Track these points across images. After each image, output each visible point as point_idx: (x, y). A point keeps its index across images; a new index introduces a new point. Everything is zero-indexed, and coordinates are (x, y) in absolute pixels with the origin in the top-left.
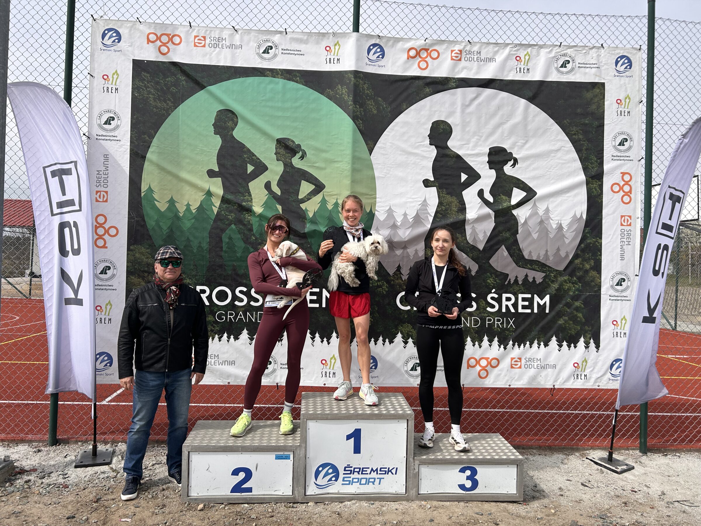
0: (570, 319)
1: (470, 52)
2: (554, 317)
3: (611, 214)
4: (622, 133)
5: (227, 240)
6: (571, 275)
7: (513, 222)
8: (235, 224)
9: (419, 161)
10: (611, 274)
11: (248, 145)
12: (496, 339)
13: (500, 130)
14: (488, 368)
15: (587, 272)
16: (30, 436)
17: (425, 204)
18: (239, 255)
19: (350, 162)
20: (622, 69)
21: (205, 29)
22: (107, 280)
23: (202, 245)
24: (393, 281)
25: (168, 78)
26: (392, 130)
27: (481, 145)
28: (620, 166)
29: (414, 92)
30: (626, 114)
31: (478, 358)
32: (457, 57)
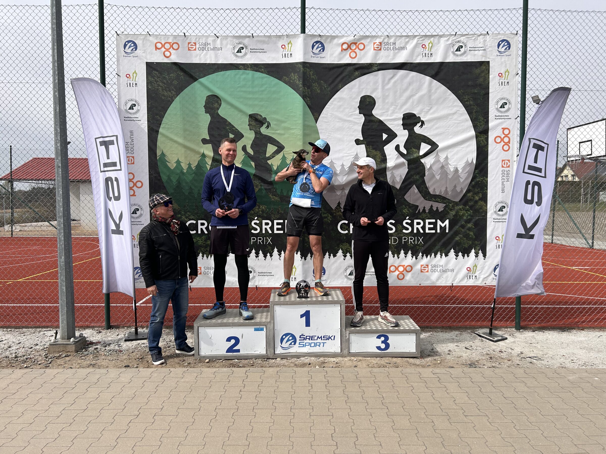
0: (464, 236)
1: (387, 44)
2: (452, 235)
3: (494, 159)
4: (503, 99)
6: (465, 204)
7: (421, 168)
9: (351, 126)
10: (494, 203)
11: (229, 120)
12: (410, 252)
13: (411, 101)
14: (405, 272)
15: (476, 202)
16: (93, 324)
17: (356, 157)
19: (302, 129)
20: (503, 50)
21: (195, 37)
22: (137, 218)
24: (335, 213)
25: (171, 74)
26: (332, 104)
27: (397, 112)
28: (501, 123)
29: (346, 76)
30: (506, 84)
31: (397, 266)
32: (378, 48)
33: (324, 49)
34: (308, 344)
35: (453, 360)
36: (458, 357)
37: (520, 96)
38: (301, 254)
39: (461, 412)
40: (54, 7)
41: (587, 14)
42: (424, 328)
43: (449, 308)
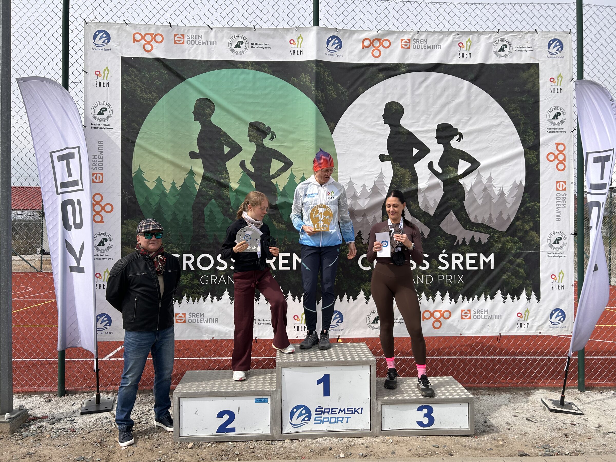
0: (513, 274)
1: (418, 41)
2: (498, 273)
3: (547, 181)
4: (556, 108)
5: (208, 213)
6: (513, 235)
7: (460, 190)
8: (215, 199)
9: (375, 138)
10: (548, 234)
11: (224, 129)
12: (448, 294)
13: (446, 109)
14: (442, 319)
15: (527, 232)
16: (41, 389)
17: (381, 176)
18: (219, 226)
19: (314, 140)
20: (554, 51)
21: (183, 28)
22: (104, 251)
23: (187, 218)
25: (152, 72)
26: (351, 111)
27: (429, 123)
28: (555, 137)
29: (369, 78)
30: (559, 91)
31: (432, 311)
32: (406, 45)
33: (341, 46)
34: (327, 420)
35: (518, 439)
36: (522, 434)
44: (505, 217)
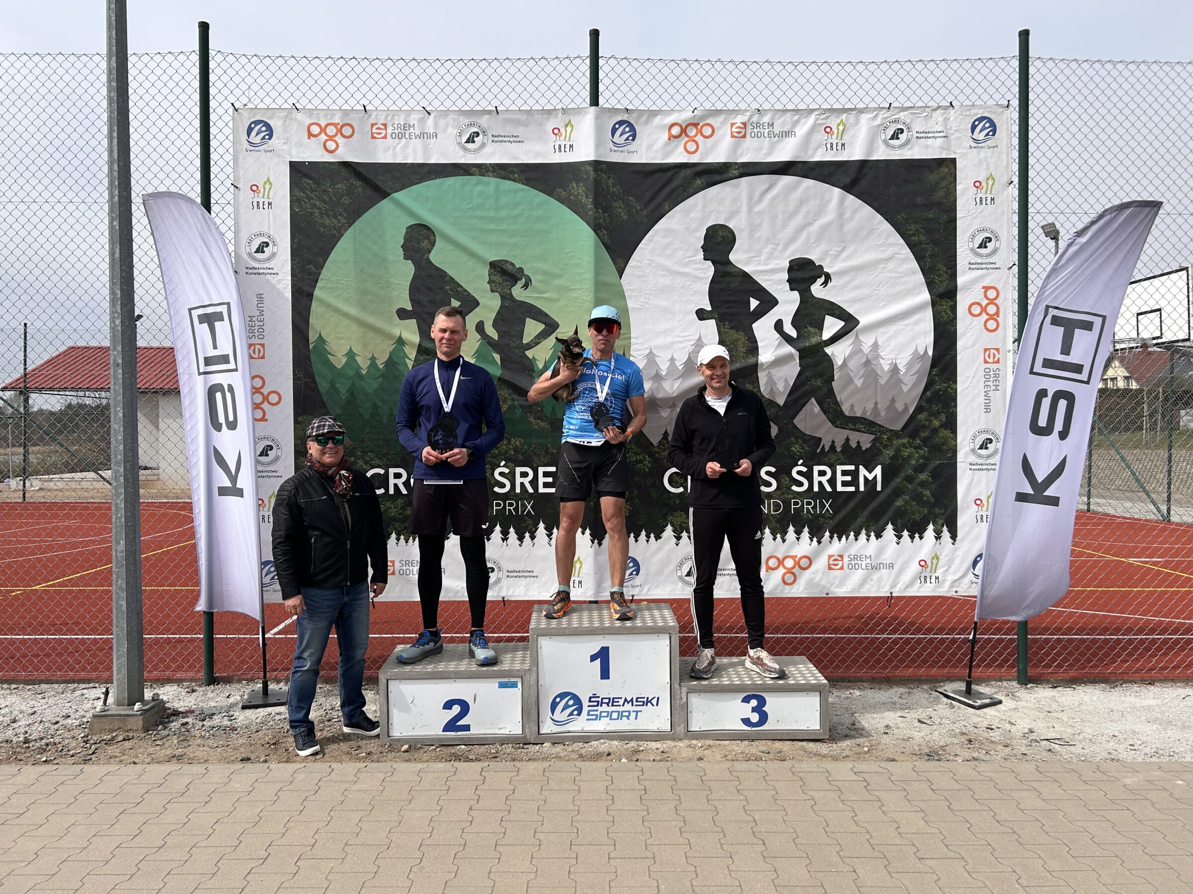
0: (913, 499)
1: (758, 125)
2: (889, 497)
3: (970, 348)
4: (984, 230)
6: (913, 435)
7: (826, 364)
9: (689, 283)
10: (971, 434)
11: (451, 272)
12: (806, 529)
13: (804, 235)
14: (796, 570)
15: (935, 431)
16: (179, 674)
17: (699, 343)
19: (592, 289)
20: (981, 136)
21: (385, 114)
22: (269, 464)
24: (658, 452)
25: (338, 184)
26: (650, 241)
27: (776, 258)
28: (981, 278)
29: (679, 186)
30: (989, 202)
31: (781, 557)
32: (739, 133)
33: (634, 137)
34: (605, 714)
35: (895, 745)
36: (904, 739)
37: (1017, 224)
38: (591, 535)
39: (911, 852)
40: (114, 58)
41: (1143, 67)
42: (835, 681)
43: (885, 641)
44: (900, 406)
